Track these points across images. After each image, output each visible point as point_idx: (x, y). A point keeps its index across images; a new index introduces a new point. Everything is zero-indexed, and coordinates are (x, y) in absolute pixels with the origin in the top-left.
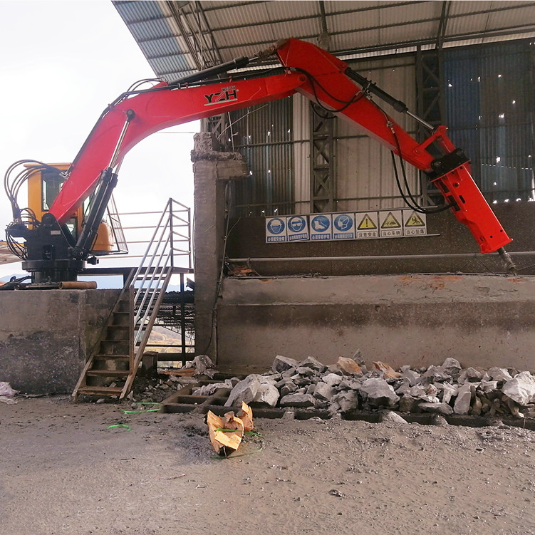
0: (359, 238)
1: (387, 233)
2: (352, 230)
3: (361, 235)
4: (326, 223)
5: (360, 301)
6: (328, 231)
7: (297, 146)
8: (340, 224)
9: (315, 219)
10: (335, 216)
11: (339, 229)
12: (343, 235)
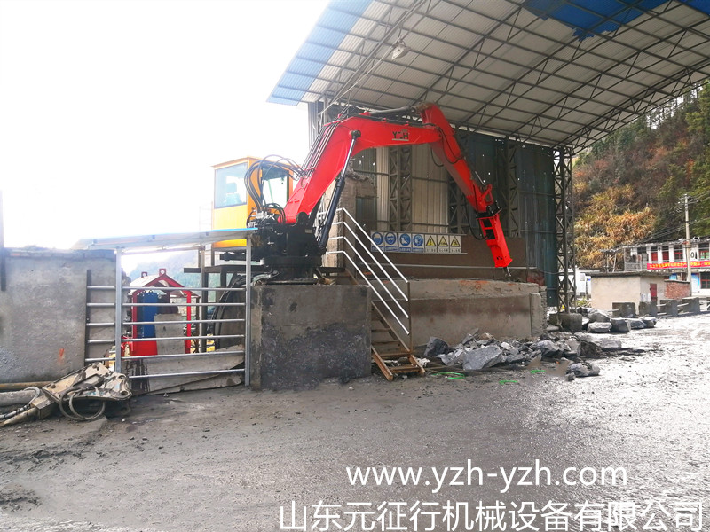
0: (427, 252)
1: (442, 250)
2: (423, 246)
3: (428, 250)
4: (408, 239)
5: (441, 297)
6: (410, 246)
7: (379, 176)
8: (416, 241)
9: (402, 236)
10: (414, 235)
11: (415, 244)
12: (418, 249)
